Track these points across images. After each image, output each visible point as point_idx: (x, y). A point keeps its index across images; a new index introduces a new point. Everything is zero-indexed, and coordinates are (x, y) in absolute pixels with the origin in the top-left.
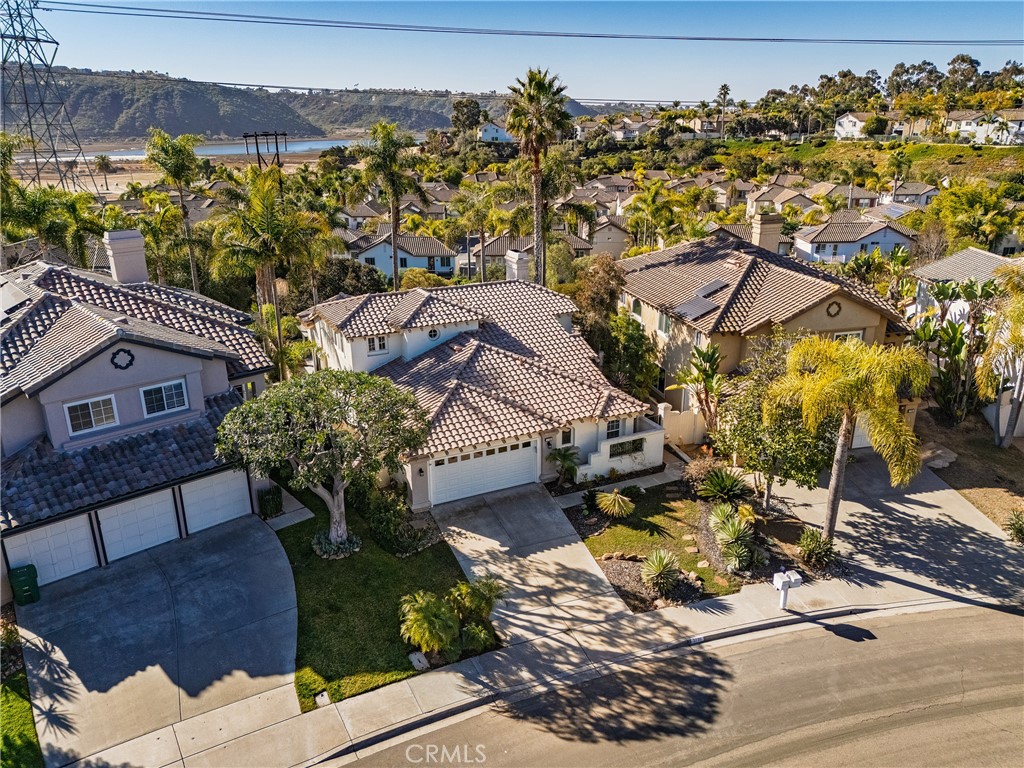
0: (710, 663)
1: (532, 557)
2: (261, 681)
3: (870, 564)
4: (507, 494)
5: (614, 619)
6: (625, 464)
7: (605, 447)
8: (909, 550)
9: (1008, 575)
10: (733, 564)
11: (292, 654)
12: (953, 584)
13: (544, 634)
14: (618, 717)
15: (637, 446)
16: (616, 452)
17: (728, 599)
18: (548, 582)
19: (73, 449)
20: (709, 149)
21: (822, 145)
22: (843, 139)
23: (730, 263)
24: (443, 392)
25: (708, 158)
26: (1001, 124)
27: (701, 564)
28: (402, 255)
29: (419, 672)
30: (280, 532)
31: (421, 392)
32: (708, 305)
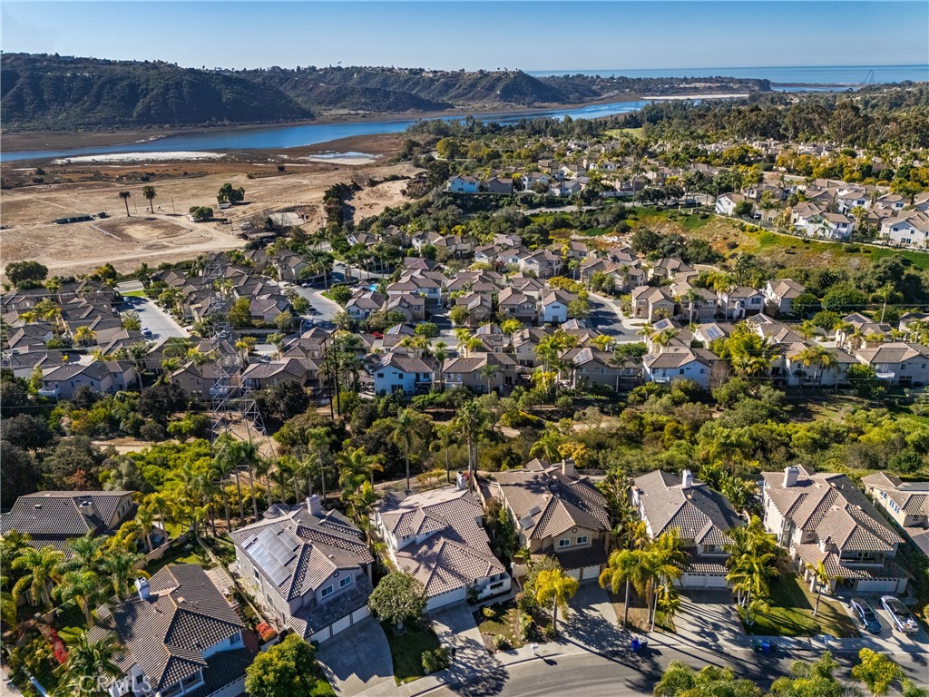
0: (505, 674)
1: (459, 634)
2: (382, 678)
3: (566, 635)
4: (455, 604)
5: (481, 658)
6: (496, 591)
7: (488, 587)
8: (582, 631)
9: (608, 641)
10: (523, 637)
11: (392, 669)
12: (589, 644)
14: (475, 691)
15: (501, 584)
16: (492, 588)
17: (518, 650)
18: (462, 644)
19: (323, 602)
20: (622, 215)
21: (705, 217)
22: (722, 214)
23: (544, 496)
24: (430, 568)
25: (622, 222)
26: (825, 224)
27: (514, 636)
28: (400, 371)
29: (426, 675)
30: (381, 623)
31: (422, 566)
32: (532, 522)
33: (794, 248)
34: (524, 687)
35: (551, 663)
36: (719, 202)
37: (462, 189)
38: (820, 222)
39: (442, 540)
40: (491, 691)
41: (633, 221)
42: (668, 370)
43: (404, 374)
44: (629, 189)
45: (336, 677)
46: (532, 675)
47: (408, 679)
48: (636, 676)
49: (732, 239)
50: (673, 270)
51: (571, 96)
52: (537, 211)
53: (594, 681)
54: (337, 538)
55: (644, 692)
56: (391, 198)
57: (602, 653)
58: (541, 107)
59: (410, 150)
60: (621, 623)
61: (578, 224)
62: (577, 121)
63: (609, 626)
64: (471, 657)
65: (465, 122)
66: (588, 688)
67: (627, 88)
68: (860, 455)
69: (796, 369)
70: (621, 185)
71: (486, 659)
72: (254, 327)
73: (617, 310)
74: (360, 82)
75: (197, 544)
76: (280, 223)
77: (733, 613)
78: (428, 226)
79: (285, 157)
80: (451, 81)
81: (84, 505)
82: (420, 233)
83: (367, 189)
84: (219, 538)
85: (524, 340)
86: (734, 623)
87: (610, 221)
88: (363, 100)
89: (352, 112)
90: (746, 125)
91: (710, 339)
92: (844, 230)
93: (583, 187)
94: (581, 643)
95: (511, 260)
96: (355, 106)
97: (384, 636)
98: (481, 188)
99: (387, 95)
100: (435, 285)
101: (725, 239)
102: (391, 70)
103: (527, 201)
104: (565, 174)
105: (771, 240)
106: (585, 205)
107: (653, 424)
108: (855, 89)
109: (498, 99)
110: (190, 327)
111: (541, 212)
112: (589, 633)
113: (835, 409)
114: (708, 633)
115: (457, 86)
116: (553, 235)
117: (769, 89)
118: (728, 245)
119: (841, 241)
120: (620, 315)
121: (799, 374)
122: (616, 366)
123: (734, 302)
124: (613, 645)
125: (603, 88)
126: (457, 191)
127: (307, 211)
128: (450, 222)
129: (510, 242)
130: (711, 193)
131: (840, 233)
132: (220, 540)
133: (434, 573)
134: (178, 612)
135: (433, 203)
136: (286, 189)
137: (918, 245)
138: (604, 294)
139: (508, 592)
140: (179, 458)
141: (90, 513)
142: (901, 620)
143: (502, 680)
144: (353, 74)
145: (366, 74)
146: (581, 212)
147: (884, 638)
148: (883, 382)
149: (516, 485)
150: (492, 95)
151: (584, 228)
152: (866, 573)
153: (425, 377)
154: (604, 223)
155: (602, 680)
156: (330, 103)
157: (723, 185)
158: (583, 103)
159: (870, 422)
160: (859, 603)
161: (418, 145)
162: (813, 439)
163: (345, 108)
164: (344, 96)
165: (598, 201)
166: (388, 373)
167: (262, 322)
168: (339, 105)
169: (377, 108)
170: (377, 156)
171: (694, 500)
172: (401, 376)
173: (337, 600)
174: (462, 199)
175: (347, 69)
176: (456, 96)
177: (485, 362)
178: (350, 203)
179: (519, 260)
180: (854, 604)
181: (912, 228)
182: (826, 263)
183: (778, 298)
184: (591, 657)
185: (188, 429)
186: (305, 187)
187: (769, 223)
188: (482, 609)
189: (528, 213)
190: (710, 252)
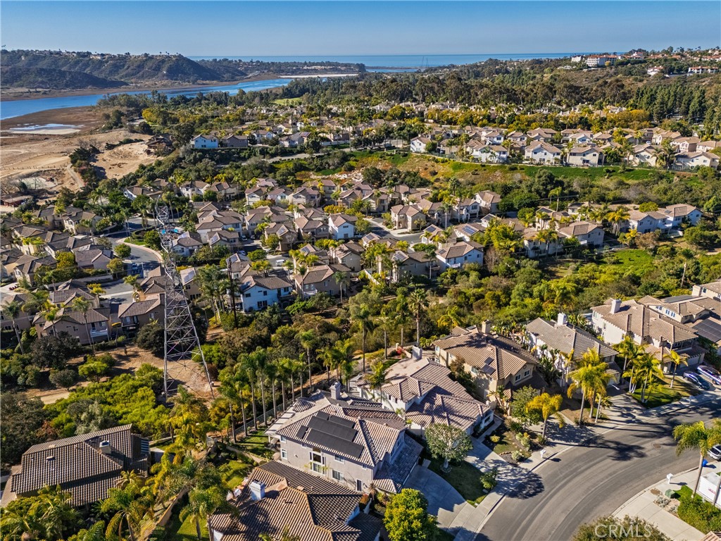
0: (536, 476)
1: (486, 459)
2: (461, 505)
3: (552, 440)
5: (512, 470)
6: (488, 423)
7: (483, 421)
8: (557, 434)
9: (577, 436)
10: (527, 449)
11: (461, 497)
12: (568, 441)
13: (502, 478)
14: (528, 492)
15: (489, 418)
16: (486, 421)
18: (493, 465)
19: (393, 461)
20: (345, 158)
21: (405, 155)
22: (416, 152)
23: (489, 349)
24: (444, 417)
25: (346, 163)
26: (492, 153)
27: (521, 450)
28: (264, 290)
29: (488, 494)
30: (428, 468)
31: (435, 417)
32: (492, 368)
33: (476, 170)
34: (554, 481)
35: (557, 460)
36: (413, 144)
37: (205, 146)
38: (488, 152)
39: (439, 396)
40: (538, 490)
41: (354, 162)
42: (457, 259)
43: (268, 291)
44: (340, 140)
46: (552, 471)
47: (479, 500)
48: (613, 452)
49: (431, 169)
50: (405, 193)
51: (225, 76)
52: (277, 159)
53: (591, 464)
55: (625, 460)
56: (136, 157)
57: (580, 444)
58: (204, 84)
59: (119, 119)
60: (577, 423)
61: (313, 167)
62: (251, 93)
63: (570, 427)
64: (506, 471)
65: (151, 96)
66: (592, 469)
67: (265, 69)
69: (532, 246)
70: (334, 137)
71: (516, 470)
72: (88, 275)
73: (380, 225)
74: (30, 64)
75: (229, 451)
76: (33, 186)
77: (630, 398)
78: (192, 176)
80: (120, 62)
82: (188, 183)
83: (107, 153)
84: (240, 442)
85: (346, 252)
86: (634, 403)
87: (338, 163)
88: (40, 79)
89: (31, 90)
90: (390, 92)
91: (469, 235)
92: (504, 156)
93: (305, 141)
94: (563, 442)
95: (279, 198)
96: (31, 84)
97: (438, 477)
98: (221, 144)
99: (63, 74)
100: (237, 221)
101: (426, 169)
102: (59, 53)
103: (264, 152)
104: (283, 131)
105: (458, 167)
106: (315, 153)
108: (422, 71)
109: (165, 77)
110: (13, 285)
111: (281, 160)
112: (563, 434)
113: (564, 268)
114: (626, 412)
115: (126, 67)
116: (299, 176)
117: (365, 71)
118: (430, 173)
119: (503, 163)
120: (386, 229)
121: (535, 249)
122: (429, 260)
123: (462, 210)
124: (582, 437)
125: (246, 69)
126: (200, 147)
127: (56, 174)
128: (210, 172)
129: (270, 184)
130: (404, 138)
131: (503, 159)
132: (243, 444)
133: (449, 420)
134: (310, 497)
135: (184, 158)
136: (12, 158)
137: (551, 162)
138: (364, 215)
139: (493, 423)
140: (115, 394)
141: (109, 451)
142: (718, 378)
143: (538, 480)
144: (20, 57)
145: (35, 57)
146: (313, 158)
147: (713, 390)
149: (458, 346)
150: (160, 75)
151: (319, 170)
152: (685, 355)
153: (285, 291)
154: (333, 165)
155: (595, 461)
157: (412, 132)
158: (236, 80)
159: (595, 271)
160: (690, 373)
161: (122, 114)
162: (574, 287)
163: (22, 86)
164: (20, 76)
165: (324, 149)
166: (254, 292)
167: (94, 271)
168: (16, 84)
169: (55, 86)
170: (80, 126)
171: (577, 331)
172: (265, 293)
174: (210, 154)
175: (13, 52)
176: (126, 76)
177: (330, 272)
178: (95, 164)
179: (287, 197)
180: (688, 375)
181: (545, 151)
182: (499, 178)
183: (488, 204)
184: (577, 449)
185: (103, 369)
186: (29, 156)
187: (452, 156)
188: (488, 438)
189: (271, 161)
190: (422, 179)
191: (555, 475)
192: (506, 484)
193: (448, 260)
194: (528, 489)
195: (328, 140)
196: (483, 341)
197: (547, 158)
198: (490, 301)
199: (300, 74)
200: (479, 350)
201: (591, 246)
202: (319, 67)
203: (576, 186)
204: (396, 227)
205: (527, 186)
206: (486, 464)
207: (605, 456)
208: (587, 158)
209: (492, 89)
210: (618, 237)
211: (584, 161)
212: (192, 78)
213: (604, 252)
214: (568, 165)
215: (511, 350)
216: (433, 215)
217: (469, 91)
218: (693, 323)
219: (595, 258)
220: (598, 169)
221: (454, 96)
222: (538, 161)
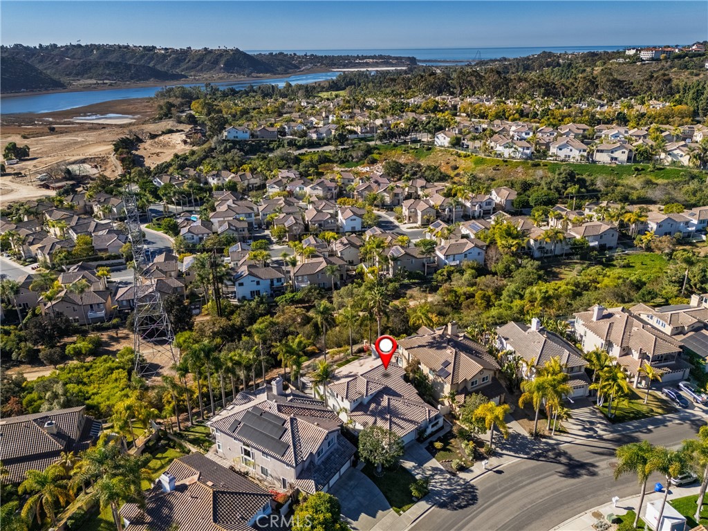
0: (473, 487)
1: (424, 466)
2: (385, 512)
3: (499, 450)
4: (408, 445)
5: (449, 479)
6: (435, 428)
7: (430, 426)
8: (507, 444)
9: (529, 448)
10: (471, 458)
11: (388, 504)
12: (517, 453)
13: (436, 487)
14: (459, 504)
15: (437, 423)
16: (433, 426)
17: (472, 468)
18: (431, 472)
19: (320, 462)
20: (369, 151)
21: (429, 149)
22: (440, 146)
23: (448, 351)
24: (386, 419)
25: (370, 156)
26: (515, 148)
27: (464, 459)
28: (257, 279)
29: (416, 502)
30: (361, 471)
31: (378, 419)
32: (447, 372)
33: (498, 166)
34: (491, 494)
35: (500, 472)
36: (437, 137)
37: (237, 137)
38: (512, 147)
39: (386, 397)
40: (471, 502)
41: (378, 155)
42: (456, 256)
43: (261, 281)
44: (367, 132)
45: (349, 520)
46: (491, 484)
47: (405, 508)
48: (562, 468)
49: (453, 163)
50: (422, 187)
51: (279, 69)
52: (303, 151)
53: (535, 478)
54: (310, 409)
55: (573, 478)
56: (174, 147)
57: (530, 456)
58: (258, 77)
59: (169, 110)
60: (532, 434)
61: (337, 159)
62: (296, 86)
63: (524, 438)
64: (442, 480)
65: (205, 88)
66: (534, 485)
67: (318, 62)
68: (614, 295)
69: (538, 245)
70: (361, 130)
71: (453, 479)
72: (102, 259)
73: (392, 219)
74: (101, 58)
75: (169, 440)
76: (78, 172)
77: (597, 411)
78: (219, 166)
79: (51, 119)
80: (182, 56)
81: (48, 424)
82: (215, 172)
83: (149, 142)
84: (184, 431)
85: (345, 245)
86: (600, 418)
87: (361, 156)
88: (108, 72)
89: (99, 82)
90: (428, 85)
91: (475, 232)
92: (528, 152)
93: (333, 133)
94: (512, 454)
95: (298, 189)
96: (99, 76)
97: (369, 480)
98: (252, 135)
99: (128, 67)
100: (250, 211)
101: (448, 163)
102: (128, 47)
103: (292, 144)
104: (314, 123)
105: (480, 162)
106: (340, 145)
107: (465, 294)
108: (473, 64)
109: (222, 70)
110: (35, 265)
111: (306, 151)
112: (514, 445)
113: (569, 269)
114: (588, 427)
115: (187, 61)
116: (321, 168)
117: (416, 64)
118: (452, 167)
119: (527, 159)
120: (396, 223)
121: (541, 249)
122: (424, 256)
123: (475, 206)
124: (533, 450)
125: (300, 63)
126: (232, 138)
127: (99, 161)
128: (237, 162)
129: (292, 175)
130: (430, 132)
131: (526, 154)
132: (186, 433)
133: (391, 422)
134: (215, 494)
135: (216, 148)
136: (67, 146)
137: (576, 159)
138: (377, 208)
139: (442, 428)
140: (92, 375)
141: (55, 431)
142: (699, 396)
143: (474, 492)
144: (92, 51)
145: (106, 50)
146: (338, 151)
147: (693, 409)
148: (593, 248)
149: (419, 346)
150: (217, 68)
151: (342, 162)
152: (666, 369)
153: (278, 282)
154: (357, 158)
155: (540, 476)
156: (77, 75)
157: (437, 126)
158: (288, 73)
159: (599, 275)
160: (669, 389)
161: (174, 106)
162: (572, 290)
163: (91, 78)
164: (90, 68)
165: (349, 142)
166: (246, 281)
167: (108, 254)
168: (86, 76)
169: (121, 78)
170: (136, 117)
171: (548, 338)
172: (258, 283)
173: (328, 458)
174: (240, 145)
175: (87, 46)
176: (187, 69)
177: (324, 264)
178: (137, 153)
179: (305, 188)
180: (666, 390)
181: (570, 148)
182: (520, 175)
183: (502, 201)
184: (524, 462)
185: (88, 349)
186: (83, 144)
187: (475, 150)
188: (432, 443)
189: (297, 153)
190: (441, 173)
191: (493, 487)
192: (439, 493)
193: (447, 256)
194: (461, 500)
195: (355, 133)
196: (444, 343)
197: (572, 154)
198: (480, 301)
199: (351, 67)
200: (439, 352)
201: (602, 248)
202: (371, 60)
203: (599, 184)
204: (406, 221)
205: (547, 183)
206: (424, 471)
207: (553, 472)
208: (615, 155)
209: (531, 82)
210: (634, 239)
211: (612, 158)
212: (246, 71)
213: (616, 254)
214: (594, 162)
215: (472, 354)
216: (444, 210)
217: (507, 85)
218: (684, 335)
219: (604, 260)
220: (626, 166)
221: (492, 89)
222: (562, 157)
